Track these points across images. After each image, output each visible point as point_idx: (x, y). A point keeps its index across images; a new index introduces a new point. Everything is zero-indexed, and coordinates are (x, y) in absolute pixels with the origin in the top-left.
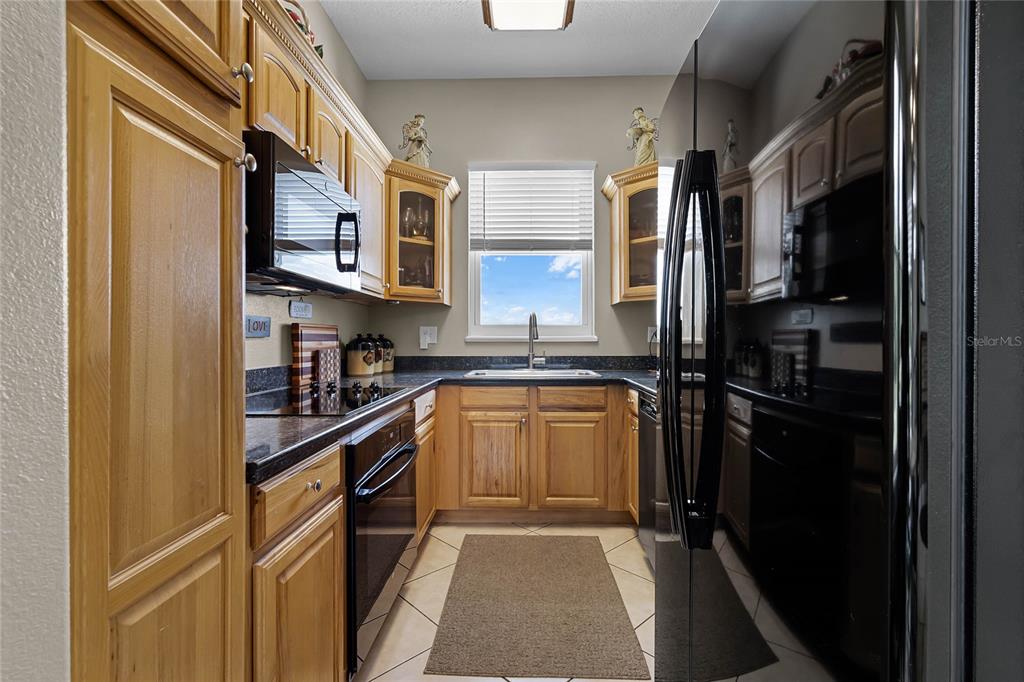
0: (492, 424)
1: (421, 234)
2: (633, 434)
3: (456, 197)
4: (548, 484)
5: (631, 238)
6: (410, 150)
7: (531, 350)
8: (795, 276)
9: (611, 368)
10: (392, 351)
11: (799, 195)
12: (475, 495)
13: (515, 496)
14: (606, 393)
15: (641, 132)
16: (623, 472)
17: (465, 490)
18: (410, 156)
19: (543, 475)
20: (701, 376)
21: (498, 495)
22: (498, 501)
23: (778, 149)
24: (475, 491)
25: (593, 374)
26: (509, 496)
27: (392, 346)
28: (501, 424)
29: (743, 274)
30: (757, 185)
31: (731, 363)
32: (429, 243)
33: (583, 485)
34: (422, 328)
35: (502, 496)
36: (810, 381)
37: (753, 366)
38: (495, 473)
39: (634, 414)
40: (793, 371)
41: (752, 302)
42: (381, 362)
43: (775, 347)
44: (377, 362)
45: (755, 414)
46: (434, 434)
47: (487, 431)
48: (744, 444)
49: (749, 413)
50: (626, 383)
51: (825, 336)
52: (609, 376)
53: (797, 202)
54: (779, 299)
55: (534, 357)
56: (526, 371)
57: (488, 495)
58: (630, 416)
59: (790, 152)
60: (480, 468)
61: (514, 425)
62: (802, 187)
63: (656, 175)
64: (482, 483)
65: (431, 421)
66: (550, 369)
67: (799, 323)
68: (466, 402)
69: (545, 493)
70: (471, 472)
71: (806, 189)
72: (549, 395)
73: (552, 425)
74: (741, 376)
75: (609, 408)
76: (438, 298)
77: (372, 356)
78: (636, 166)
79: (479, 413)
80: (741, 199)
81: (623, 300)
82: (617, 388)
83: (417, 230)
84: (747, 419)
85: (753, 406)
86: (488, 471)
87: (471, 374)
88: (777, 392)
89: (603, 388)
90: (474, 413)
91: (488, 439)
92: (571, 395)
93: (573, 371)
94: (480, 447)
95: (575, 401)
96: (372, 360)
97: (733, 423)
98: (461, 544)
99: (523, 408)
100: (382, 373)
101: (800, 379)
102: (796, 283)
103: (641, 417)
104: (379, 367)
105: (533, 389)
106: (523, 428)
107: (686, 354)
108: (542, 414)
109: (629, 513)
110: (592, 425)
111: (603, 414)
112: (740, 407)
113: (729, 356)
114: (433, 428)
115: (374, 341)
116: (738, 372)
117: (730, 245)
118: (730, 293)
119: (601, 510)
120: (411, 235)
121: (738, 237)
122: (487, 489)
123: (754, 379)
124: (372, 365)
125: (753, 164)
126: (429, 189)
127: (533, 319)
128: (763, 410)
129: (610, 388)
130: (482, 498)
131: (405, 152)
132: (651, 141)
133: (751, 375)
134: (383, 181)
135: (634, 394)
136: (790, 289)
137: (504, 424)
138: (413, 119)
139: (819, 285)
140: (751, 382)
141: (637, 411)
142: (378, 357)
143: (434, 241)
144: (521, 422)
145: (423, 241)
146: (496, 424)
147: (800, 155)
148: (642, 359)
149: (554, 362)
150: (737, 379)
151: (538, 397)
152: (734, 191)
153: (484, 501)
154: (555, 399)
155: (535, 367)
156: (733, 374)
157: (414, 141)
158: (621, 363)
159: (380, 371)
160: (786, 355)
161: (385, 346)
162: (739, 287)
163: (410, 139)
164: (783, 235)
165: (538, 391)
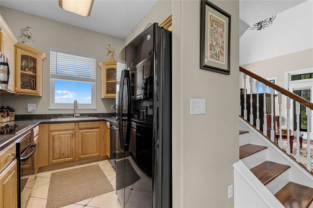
0: (61, 136)
1: (30, 70)
2: (108, 134)
3: (45, 59)
4: (82, 151)
5: (107, 80)
6: (24, 39)
7: (75, 111)
8: (144, 94)
9: (101, 117)
10: (14, 113)
11: (145, 76)
12: (55, 159)
13: (71, 157)
14: (100, 123)
15: (110, 52)
16: (105, 145)
17: (51, 158)
18: (24, 41)
19: (80, 149)
20: (126, 118)
21: (64, 158)
22: (64, 160)
23: (142, 64)
24: (55, 158)
25: (96, 118)
26: (68, 157)
27: (14, 111)
28: (65, 135)
29: (135, 92)
30: (138, 71)
31: (132, 114)
32: (34, 74)
33: (93, 150)
34: (28, 104)
35: (65, 158)
36: (147, 117)
37: (137, 115)
38: (63, 151)
39: (108, 129)
40: (144, 116)
41: (136, 99)
42: (9, 117)
43: (141, 110)
44: (7, 117)
45: (137, 126)
46: (39, 141)
47: (60, 138)
48: (135, 133)
49: (136, 126)
50: (106, 120)
51: (148, 107)
52: (100, 119)
53: (145, 77)
54: (141, 99)
55: (76, 114)
56: (73, 118)
57: (60, 159)
58: (107, 129)
59: (144, 66)
60: (57, 151)
61: (70, 135)
62: (146, 74)
63: (116, 64)
64: (58, 155)
65: (37, 136)
66: (81, 117)
67: (145, 105)
68: (51, 129)
69: (81, 155)
70: (54, 152)
71: (146, 75)
72: (82, 125)
73: (83, 134)
74: (134, 117)
75: (101, 128)
76: (38, 94)
77: (6, 114)
78: (108, 61)
79: (57, 132)
80: (134, 74)
81: (105, 97)
82: (103, 122)
83: (28, 69)
84: (135, 127)
85: (137, 124)
86: (60, 150)
87: (52, 120)
88: (141, 121)
89: (99, 122)
90: (55, 133)
91: (60, 140)
92: (89, 125)
93: (89, 118)
94: (57, 143)
95: (91, 126)
96: (6, 116)
97: (133, 129)
98: (50, 176)
99: (74, 129)
100: (10, 121)
101: (145, 117)
102: (145, 96)
103: (110, 129)
104: (8, 119)
105: (77, 124)
106: (73, 135)
107: (124, 113)
108: (80, 131)
109: (107, 156)
110: (96, 133)
111: (99, 129)
112: (134, 125)
113: (132, 113)
114: (38, 139)
115: (6, 109)
116: (134, 116)
117: (132, 85)
118: (132, 97)
119: (99, 156)
120: (25, 70)
121: (134, 83)
122: (60, 157)
123: (137, 118)
124: (6, 118)
125: (137, 66)
126: (33, 55)
127: (76, 102)
128: (138, 125)
129: (101, 122)
130: (58, 160)
131: (22, 39)
132: (112, 55)
133: (136, 117)
134: (13, 50)
135: (108, 123)
136: (143, 97)
137: (66, 135)
138: (26, 28)
139: (148, 97)
140: (136, 119)
141: (109, 128)
142: (8, 115)
143: (36, 74)
144: (73, 134)
145: (31, 73)
146: (63, 135)
147: (145, 67)
148: (110, 114)
149: (82, 115)
150: (133, 118)
151: (79, 126)
152: (133, 72)
153: (58, 161)
154: (84, 126)
155: (76, 117)
156: (133, 117)
157: (26, 36)
158: (104, 115)
159: (9, 120)
160: (142, 112)
161: (11, 111)
162: (134, 96)
163: (24, 35)
164: (142, 84)
165: (79, 124)
